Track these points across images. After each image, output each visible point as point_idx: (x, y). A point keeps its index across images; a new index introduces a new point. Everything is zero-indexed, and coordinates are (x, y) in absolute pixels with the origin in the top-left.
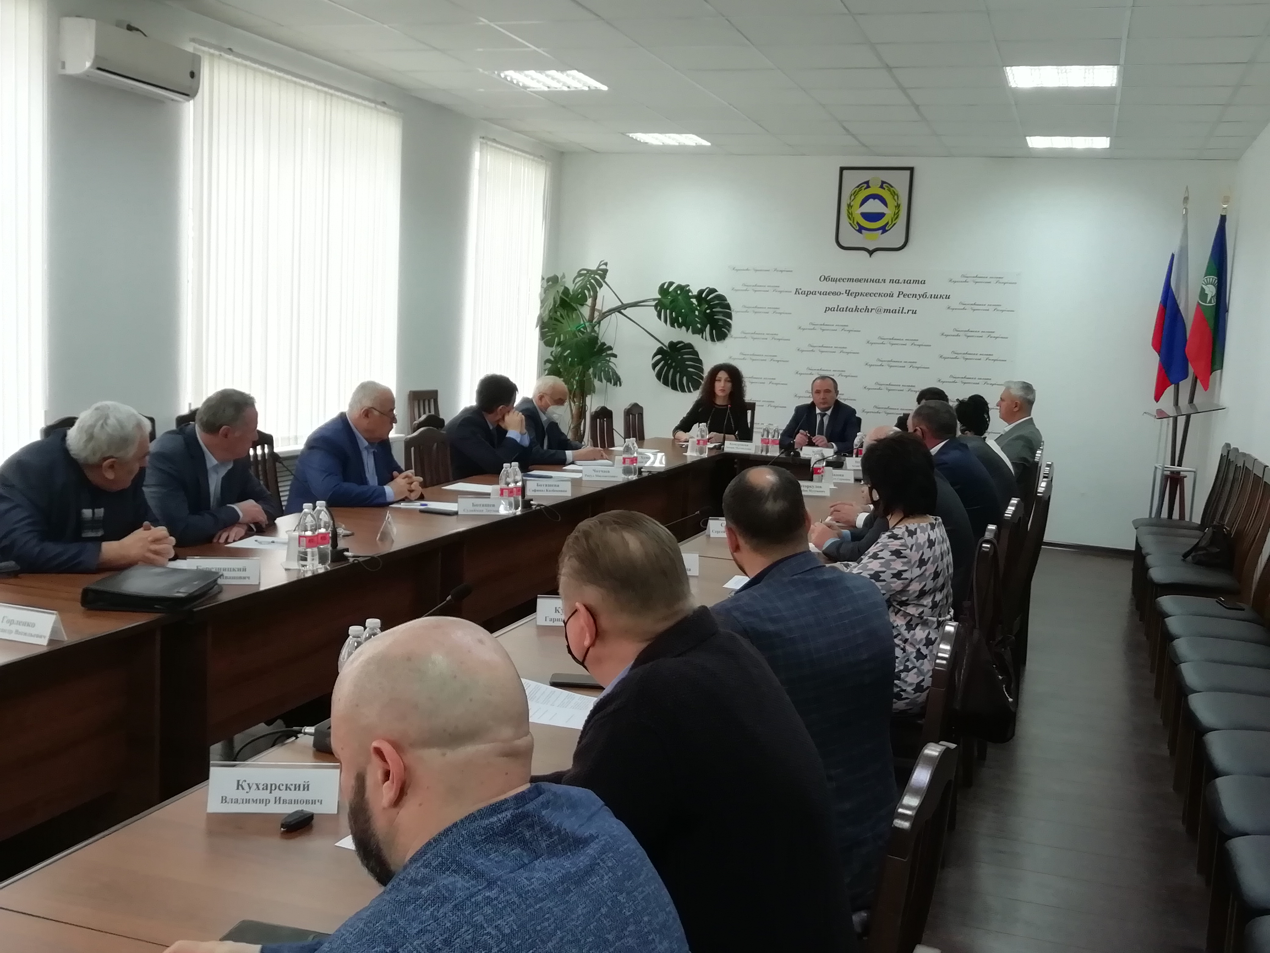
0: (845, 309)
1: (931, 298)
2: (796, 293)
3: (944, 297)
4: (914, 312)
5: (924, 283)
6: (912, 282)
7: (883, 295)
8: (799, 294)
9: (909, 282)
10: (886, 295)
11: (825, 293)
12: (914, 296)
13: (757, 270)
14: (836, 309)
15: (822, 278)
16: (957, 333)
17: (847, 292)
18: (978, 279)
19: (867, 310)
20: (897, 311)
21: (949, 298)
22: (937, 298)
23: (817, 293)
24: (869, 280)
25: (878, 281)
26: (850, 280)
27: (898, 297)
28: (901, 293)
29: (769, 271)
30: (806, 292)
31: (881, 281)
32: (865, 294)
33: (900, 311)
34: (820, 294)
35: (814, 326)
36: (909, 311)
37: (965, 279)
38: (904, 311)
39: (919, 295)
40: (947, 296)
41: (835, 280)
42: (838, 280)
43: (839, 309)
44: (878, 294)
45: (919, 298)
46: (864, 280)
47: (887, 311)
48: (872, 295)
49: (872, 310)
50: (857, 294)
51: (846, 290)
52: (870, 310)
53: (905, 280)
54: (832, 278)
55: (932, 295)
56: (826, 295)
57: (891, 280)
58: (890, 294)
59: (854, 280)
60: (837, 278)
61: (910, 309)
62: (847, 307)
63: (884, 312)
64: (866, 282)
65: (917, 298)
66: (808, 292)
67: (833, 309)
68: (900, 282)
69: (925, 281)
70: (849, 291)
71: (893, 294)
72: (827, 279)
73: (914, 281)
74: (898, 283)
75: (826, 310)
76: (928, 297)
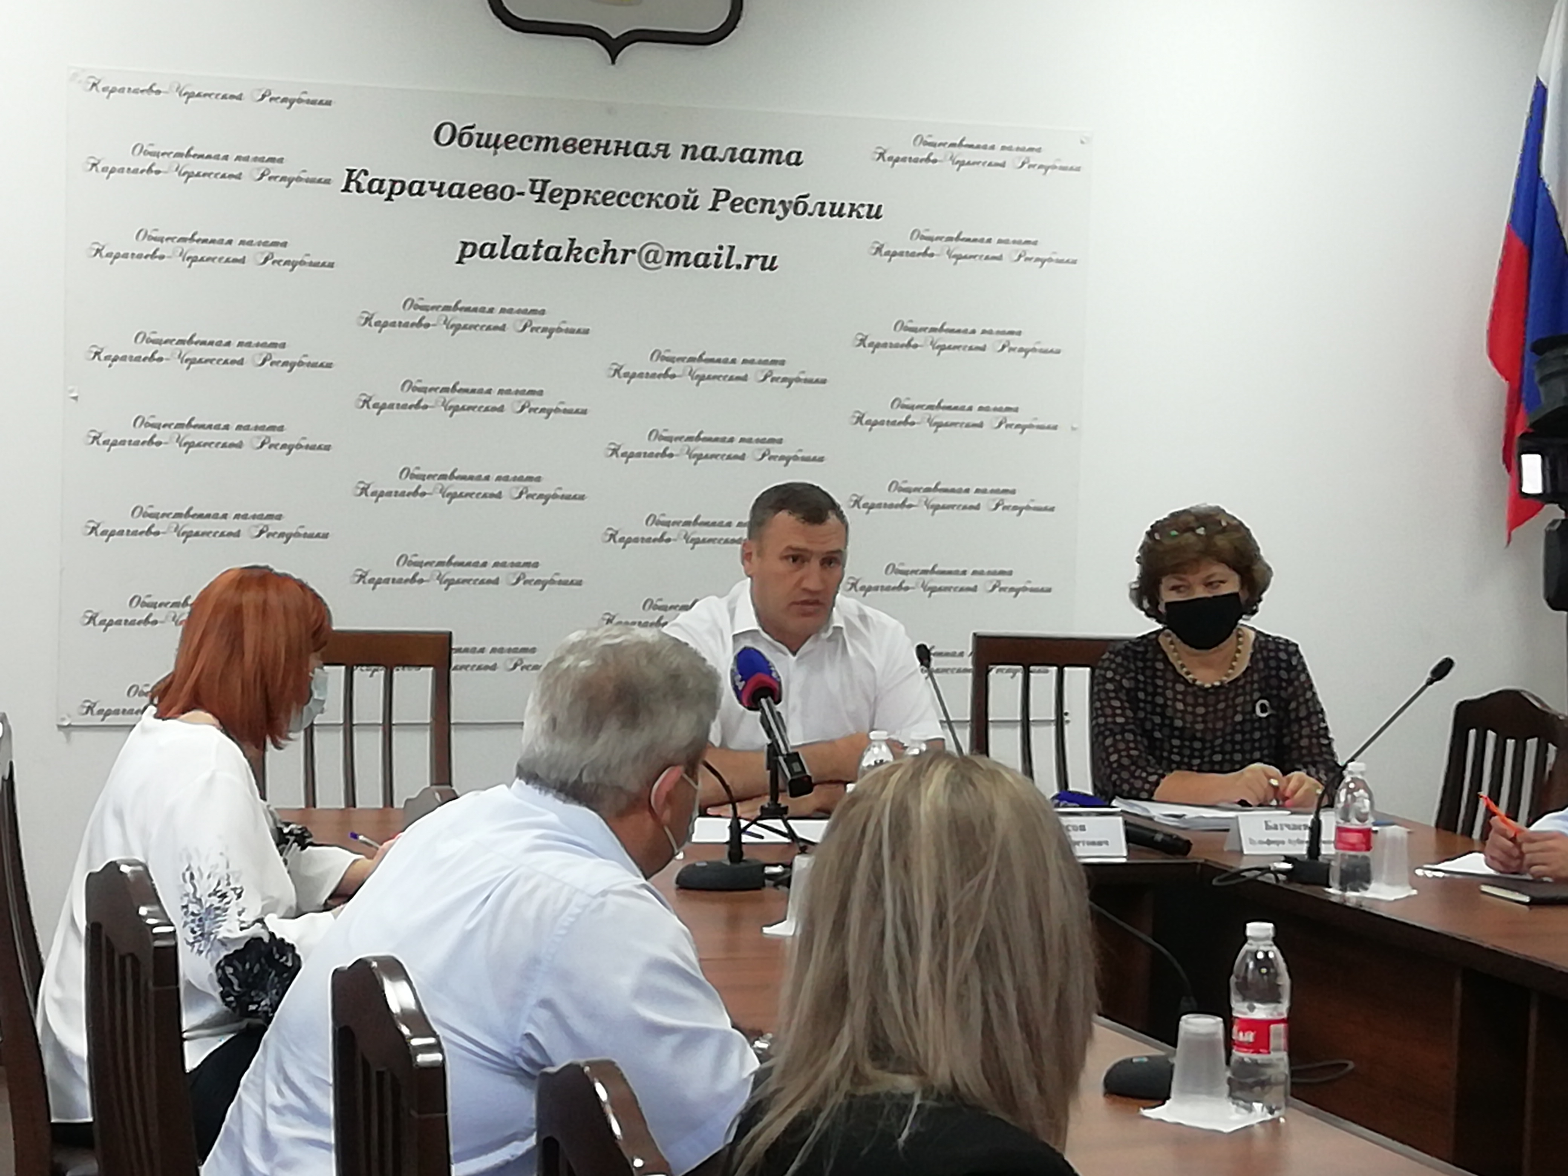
0: (531, 251)
1: (821, 214)
2: (346, 189)
3: (864, 211)
4: (769, 265)
5: (797, 163)
6: (758, 155)
7: (662, 201)
8: (359, 190)
9: (747, 156)
10: (671, 202)
11: (457, 191)
12: (768, 205)
13: (190, 95)
14: (498, 250)
15: (445, 136)
16: (909, 336)
17: (538, 189)
18: (962, 153)
19: (609, 254)
20: (713, 259)
21: (877, 216)
22: (840, 215)
23: (427, 187)
24: (613, 147)
25: (642, 150)
26: (546, 143)
27: (714, 209)
28: (723, 195)
29: (239, 98)
30: (387, 186)
31: (652, 150)
32: (599, 198)
33: (723, 260)
34: (440, 195)
35: (420, 314)
36: (750, 258)
37: (927, 149)
38: (733, 262)
39: (782, 202)
40: (871, 206)
41: (491, 143)
42: (502, 140)
43: (509, 251)
44: (647, 197)
45: (782, 215)
46: (594, 144)
47: (677, 258)
48: (624, 200)
49: (626, 252)
50: (573, 197)
51: (534, 182)
52: (620, 255)
53: (734, 149)
54: (481, 135)
55: (823, 204)
56: (460, 196)
57: (687, 148)
58: (687, 197)
59: (560, 144)
60: (498, 136)
61: (753, 254)
62: (540, 241)
63: (668, 264)
64: (601, 150)
65: (775, 215)
66: (394, 182)
67: (487, 250)
68: (719, 154)
69: (799, 153)
70: (545, 182)
71: (696, 198)
72: (462, 135)
73: (764, 152)
74: (713, 159)
75: (462, 255)
76: (810, 210)
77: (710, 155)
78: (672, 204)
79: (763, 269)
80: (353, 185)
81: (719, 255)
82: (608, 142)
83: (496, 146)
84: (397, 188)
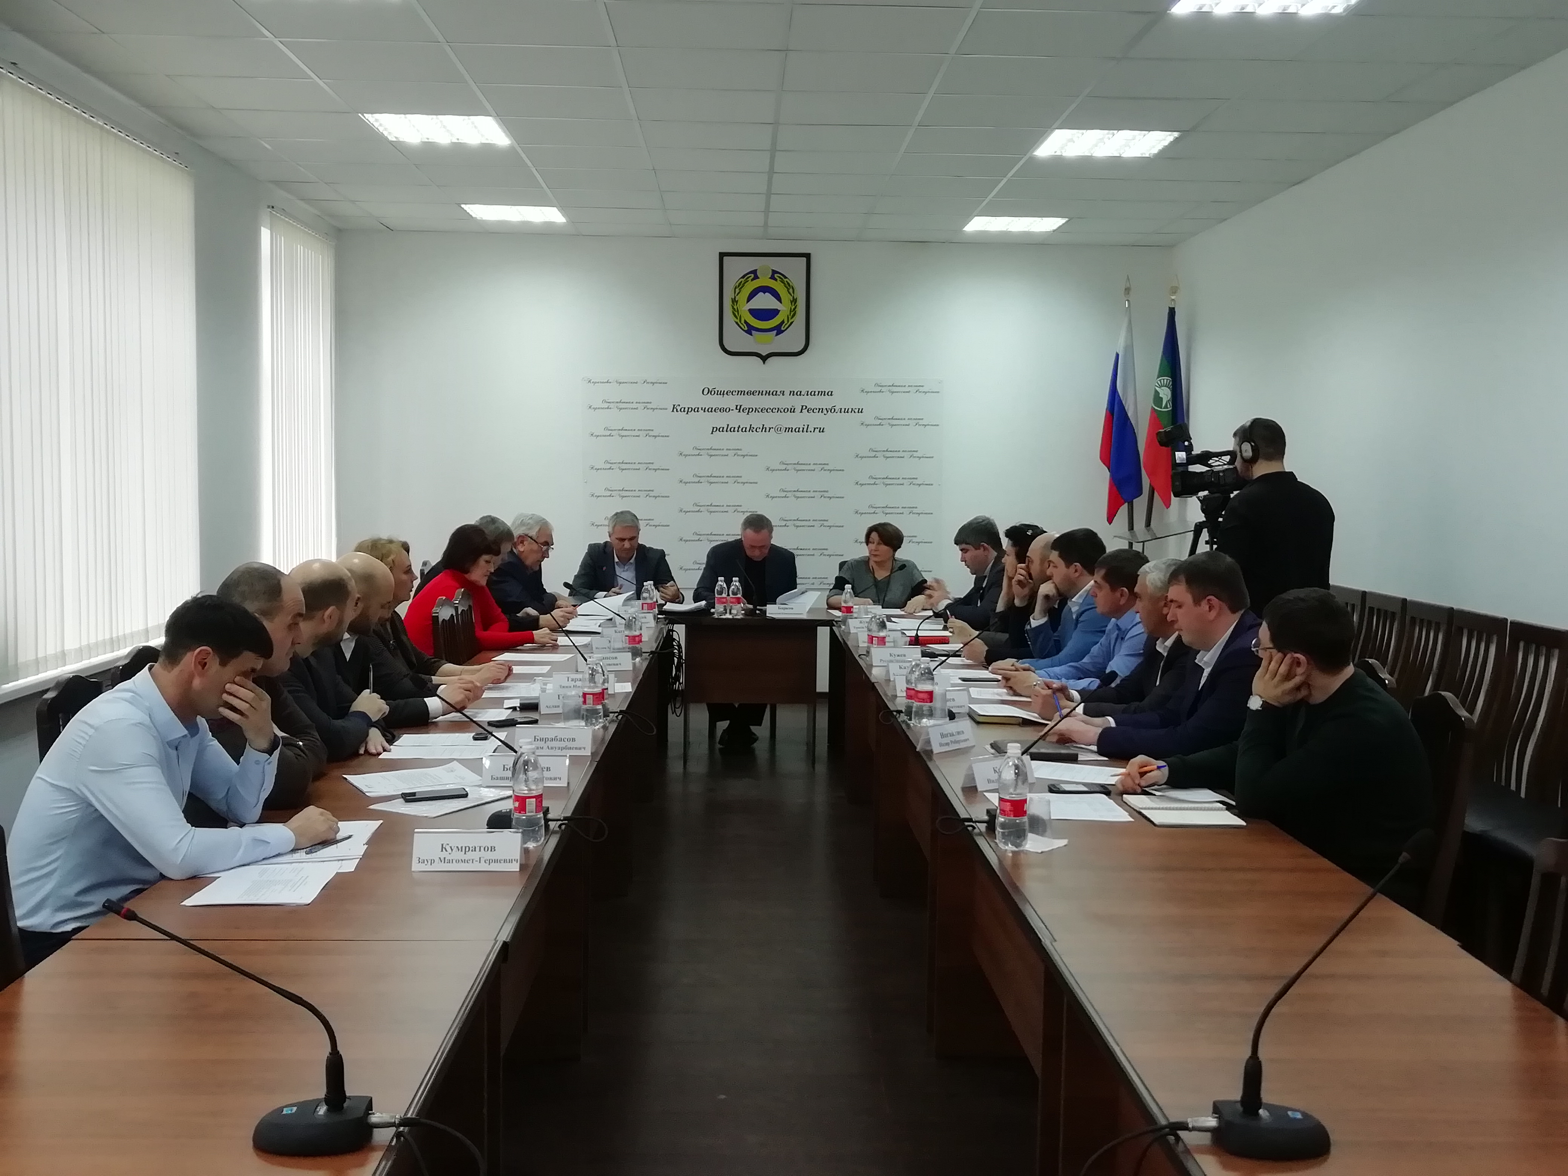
0: (736, 429)
1: (840, 412)
2: (673, 411)
3: (856, 411)
4: (822, 430)
5: (831, 395)
6: (817, 393)
7: (782, 410)
8: (677, 411)
9: (813, 394)
11: (710, 410)
12: (821, 410)
13: (620, 383)
14: (725, 429)
15: (706, 391)
16: (874, 453)
17: (738, 408)
18: (893, 388)
19: (764, 429)
20: (801, 429)
21: (862, 412)
22: (848, 412)
23: (700, 409)
24: (764, 393)
25: (775, 393)
26: (741, 392)
27: (801, 412)
28: (804, 407)
29: (636, 383)
30: (686, 409)
31: (778, 393)
32: (760, 410)
33: (805, 430)
34: (704, 411)
35: (699, 452)
36: (815, 428)
37: (880, 388)
38: (809, 430)
39: (826, 409)
40: (859, 409)
41: (722, 393)
42: (725, 393)
43: (729, 429)
44: (777, 409)
45: (826, 413)
46: (758, 392)
47: (789, 430)
48: (768, 410)
49: (770, 428)
50: (751, 410)
51: (737, 406)
52: (768, 429)
53: (808, 392)
54: (718, 391)
55: (841, 409)
56: (711, 411)
57: (791, 392)
58: (791, 409)
59: (746, 393)
60: (724, 391)
61: (816, 427)
62: (739, 426)
63: (785, 431)
64: (760, 394)
65: (823, 414)
66: (689, 408)
67: (721, 430)
68: (802, 393)
69: (832, 392)
70: (741, 406)
71: (794, 409)
72: (711, 391)
73: (819, 392)
74: (800, 395)
75: (713, 431)
76: (836, 411)
77: (800, 393)
78: (786, 411)
79: (820, 432)
80: (675, 410)
81: (803, 428)
82: (762, 391)
83: (723, 394)
84: (690, 410)
